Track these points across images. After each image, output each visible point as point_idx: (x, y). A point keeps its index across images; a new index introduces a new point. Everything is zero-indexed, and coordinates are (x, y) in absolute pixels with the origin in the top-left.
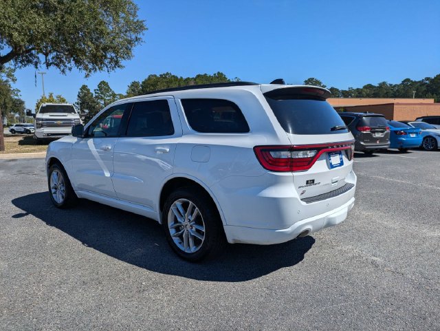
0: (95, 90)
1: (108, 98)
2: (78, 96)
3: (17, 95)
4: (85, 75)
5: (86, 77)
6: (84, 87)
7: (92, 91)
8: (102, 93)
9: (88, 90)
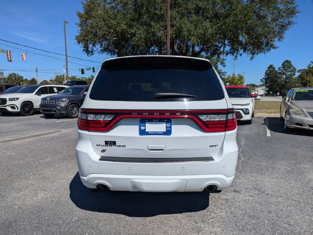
0: (279, 68)
1: (289, 73)
2: (266, 73)
3: (224, 75)
4: (250, 58)
5: (251, 59)
6: (271, 66)
7: (277, 69)
8: (284, 70)
9: (274, 68)
